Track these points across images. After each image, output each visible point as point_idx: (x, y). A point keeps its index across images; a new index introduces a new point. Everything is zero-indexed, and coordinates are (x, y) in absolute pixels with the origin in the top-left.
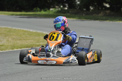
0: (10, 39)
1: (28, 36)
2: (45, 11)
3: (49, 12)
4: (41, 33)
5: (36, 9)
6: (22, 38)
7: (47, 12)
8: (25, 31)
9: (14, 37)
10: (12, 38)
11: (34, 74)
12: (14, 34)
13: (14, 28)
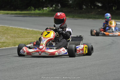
0: (9, 37)
1: (26, 34)
2: (39, 10)
3: (43, 11)
4: (38, 31)
5: (31, 8)
6: (20, 36)
7: (42, 11)
8: (22, 30)
9: (12, 35)
10: (10, 36)
11: (40, 67)
12: (11, 32)
13: (10, 27)
